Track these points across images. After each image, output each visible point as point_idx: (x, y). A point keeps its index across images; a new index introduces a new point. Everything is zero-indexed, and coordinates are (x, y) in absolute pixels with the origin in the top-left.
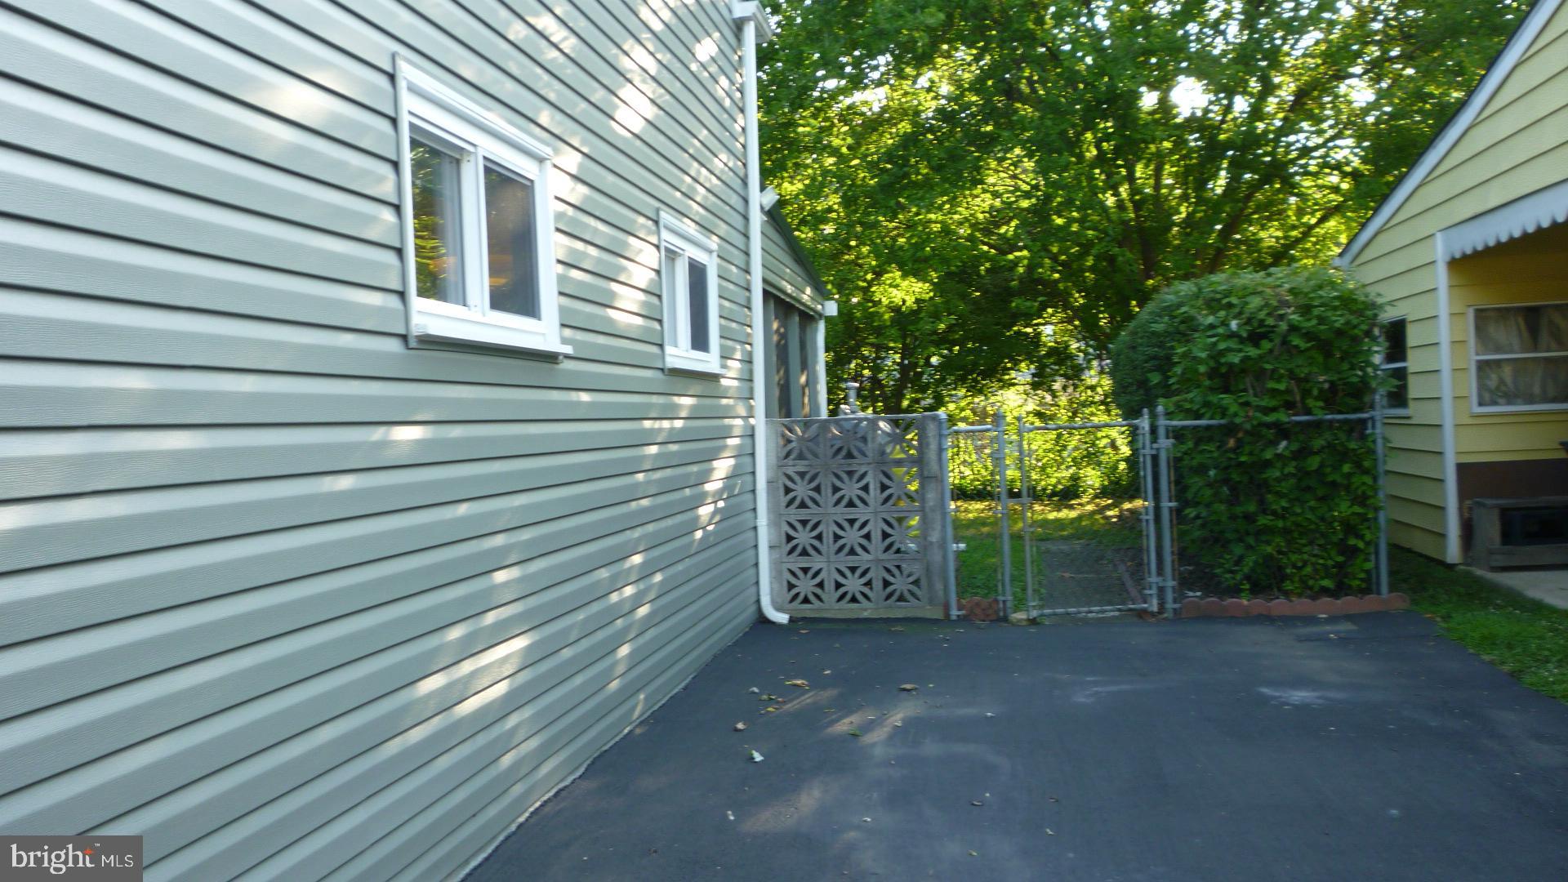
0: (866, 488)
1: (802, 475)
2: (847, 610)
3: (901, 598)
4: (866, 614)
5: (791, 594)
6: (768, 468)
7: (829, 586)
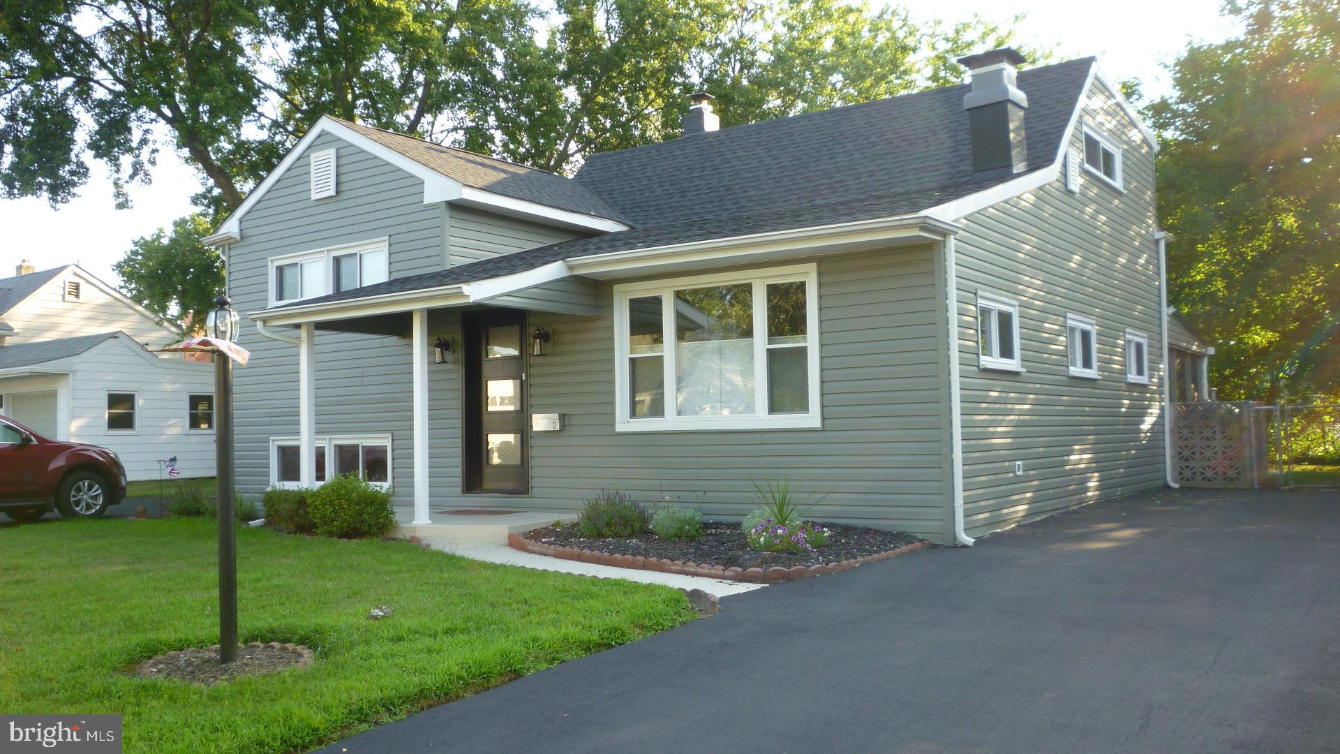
0: (1215, 433)
1: (1186, 426)
2: (1207, 484)
3: (1232, 480)
4: (1214, 487)
5: (1180, 476)
6: (1170, 423)
7: (1198, 474)
